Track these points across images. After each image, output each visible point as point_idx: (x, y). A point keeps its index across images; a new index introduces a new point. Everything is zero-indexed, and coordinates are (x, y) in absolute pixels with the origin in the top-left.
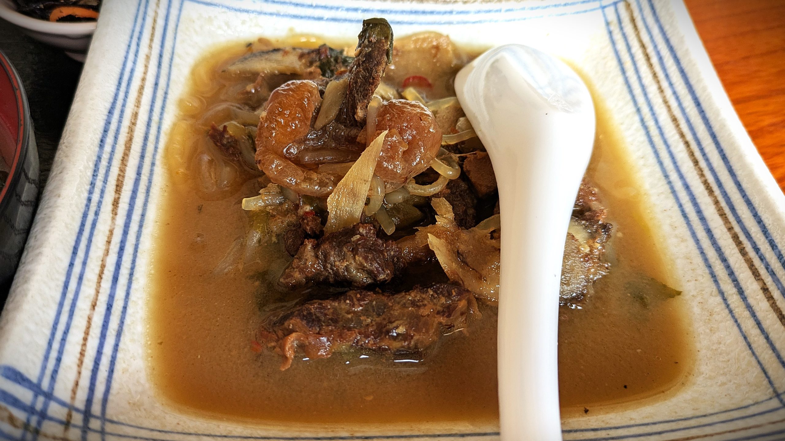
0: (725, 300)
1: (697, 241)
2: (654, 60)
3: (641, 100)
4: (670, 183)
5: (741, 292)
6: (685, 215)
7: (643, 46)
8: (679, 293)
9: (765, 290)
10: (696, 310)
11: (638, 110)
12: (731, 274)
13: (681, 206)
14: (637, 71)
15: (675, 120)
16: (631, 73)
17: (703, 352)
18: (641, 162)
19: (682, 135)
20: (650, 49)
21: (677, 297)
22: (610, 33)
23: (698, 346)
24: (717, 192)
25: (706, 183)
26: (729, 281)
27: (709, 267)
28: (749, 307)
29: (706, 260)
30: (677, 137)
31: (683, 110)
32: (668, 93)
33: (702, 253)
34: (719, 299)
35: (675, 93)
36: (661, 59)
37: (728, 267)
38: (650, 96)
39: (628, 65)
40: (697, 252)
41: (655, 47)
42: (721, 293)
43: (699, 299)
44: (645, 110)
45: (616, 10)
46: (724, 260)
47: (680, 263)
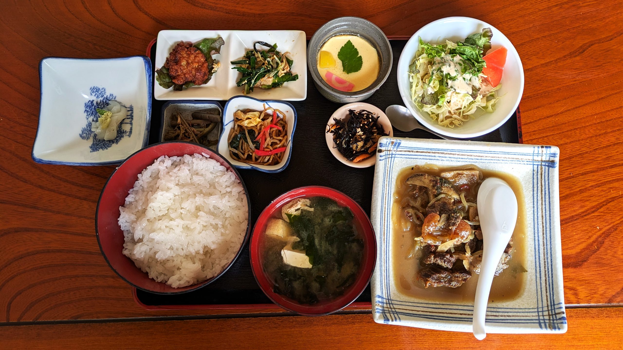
0: (536, 278)
1: (536, 258)
2: (543, 193)
3: (535, 204)
4: (535, 236)
5: (540, 278)
6: (535, 249)
7: (542, 185)
8: (527, 271)
9: (546, 280)
10: (529, 277)
11: (534, 207)
12: (540, 272)
13: (535, 245)
14: (537, 193)
15: (542, 216)
16: (535, 192)
17: (526, 289)
18: (529, 225)
19: (543, 223)
20: (543, 188)
21: (526, 272)
22: (533, 174)
23: (526, 287)
24: (545, 246)
25: (543, 242)
26: (539, 273)
27: (536, 267)
28: (541, 283)
29: (536, 265)
30: (541, 223)
31: (546, 215)
32: (544, 206)
33: (536, 262)
34: (535, 277)
35: (545, 208)
36: (545, 194)
37: (540, 270)
38: (538, 204)
39: (535, 189)
40: (535, 261)
41: (545, 188)
42: (536, 276)
43: (530, 274)
44: (536, 208)
45: (538, 167)
46: (540, 267)
47: (529, 262)
